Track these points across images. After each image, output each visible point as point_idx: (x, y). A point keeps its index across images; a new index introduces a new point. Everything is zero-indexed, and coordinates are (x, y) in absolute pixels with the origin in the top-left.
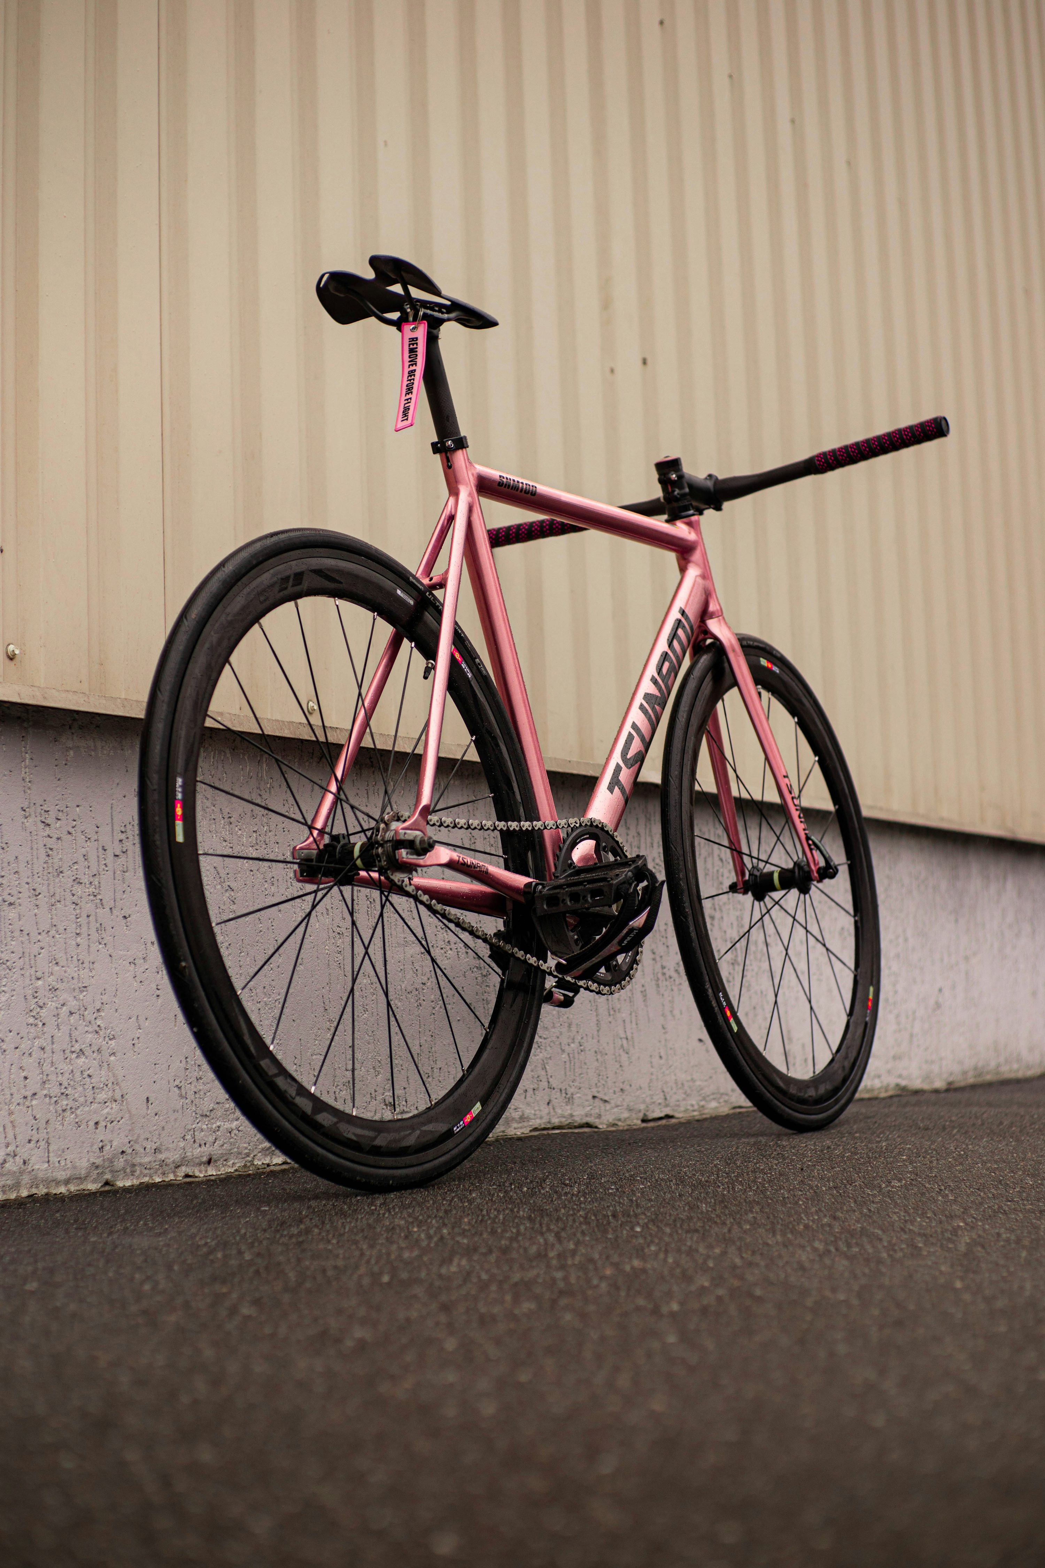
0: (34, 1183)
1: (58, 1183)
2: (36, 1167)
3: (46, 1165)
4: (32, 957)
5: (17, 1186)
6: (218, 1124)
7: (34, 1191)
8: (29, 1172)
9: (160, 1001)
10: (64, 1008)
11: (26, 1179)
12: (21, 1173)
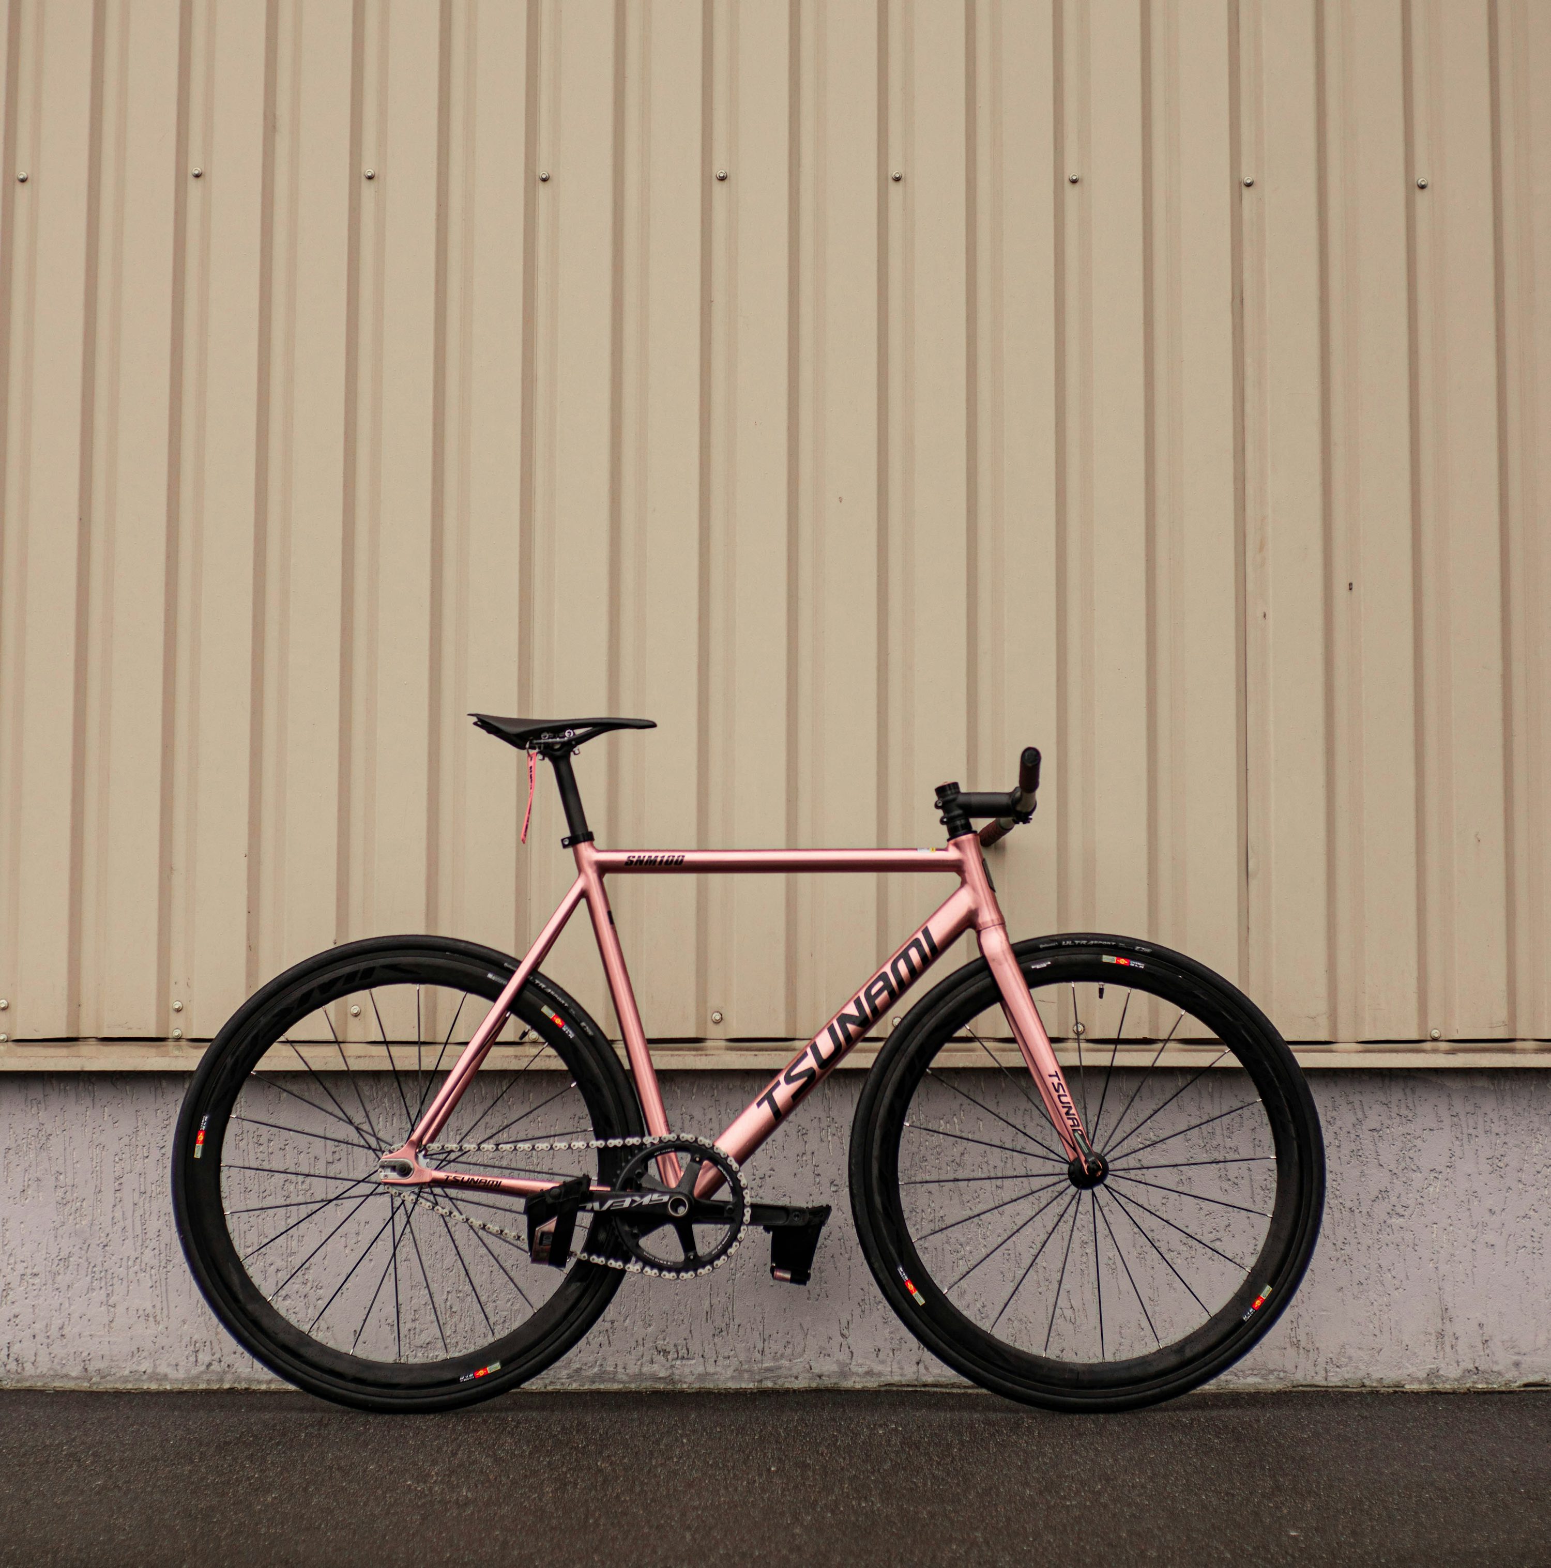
0: (238, 1379)
1: (259, 1382)
2: (239, 1370)
3: (250, 1370)
4: (242, 1232)
5: (221, 1380)
6: (436, 1353)
7: (236, 1385)
8: (233, 1373)
9: (372, 1263)
10: (272, 1267)
11: (229, 1377)
12: (224, 1372)
